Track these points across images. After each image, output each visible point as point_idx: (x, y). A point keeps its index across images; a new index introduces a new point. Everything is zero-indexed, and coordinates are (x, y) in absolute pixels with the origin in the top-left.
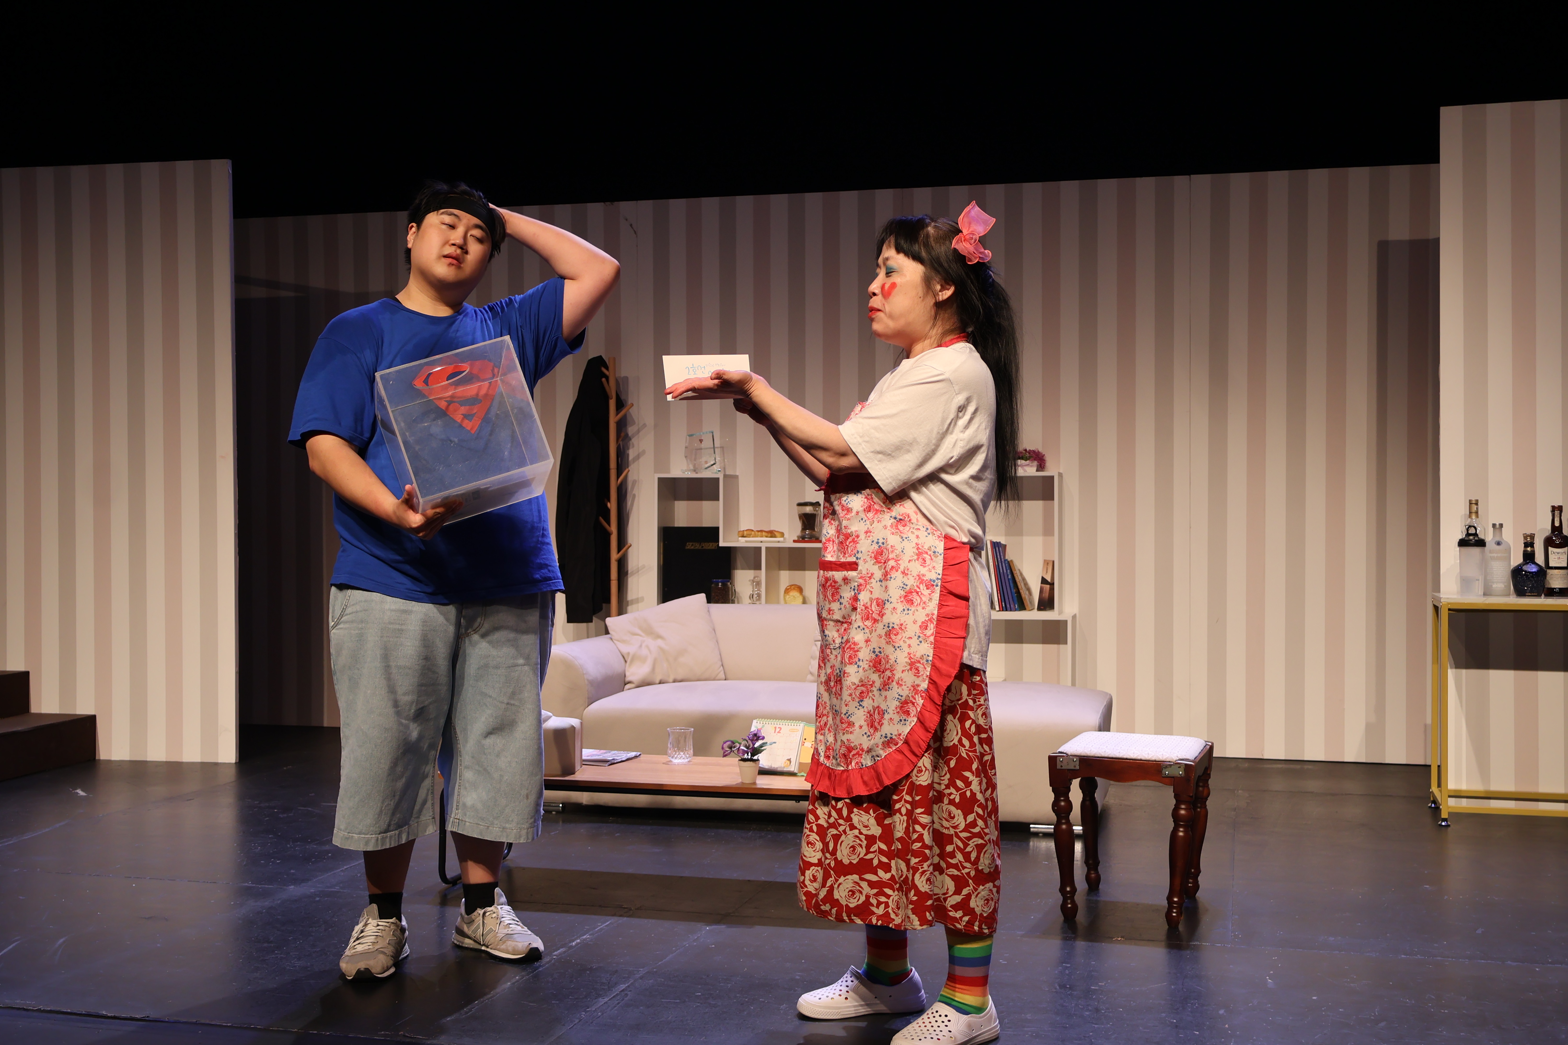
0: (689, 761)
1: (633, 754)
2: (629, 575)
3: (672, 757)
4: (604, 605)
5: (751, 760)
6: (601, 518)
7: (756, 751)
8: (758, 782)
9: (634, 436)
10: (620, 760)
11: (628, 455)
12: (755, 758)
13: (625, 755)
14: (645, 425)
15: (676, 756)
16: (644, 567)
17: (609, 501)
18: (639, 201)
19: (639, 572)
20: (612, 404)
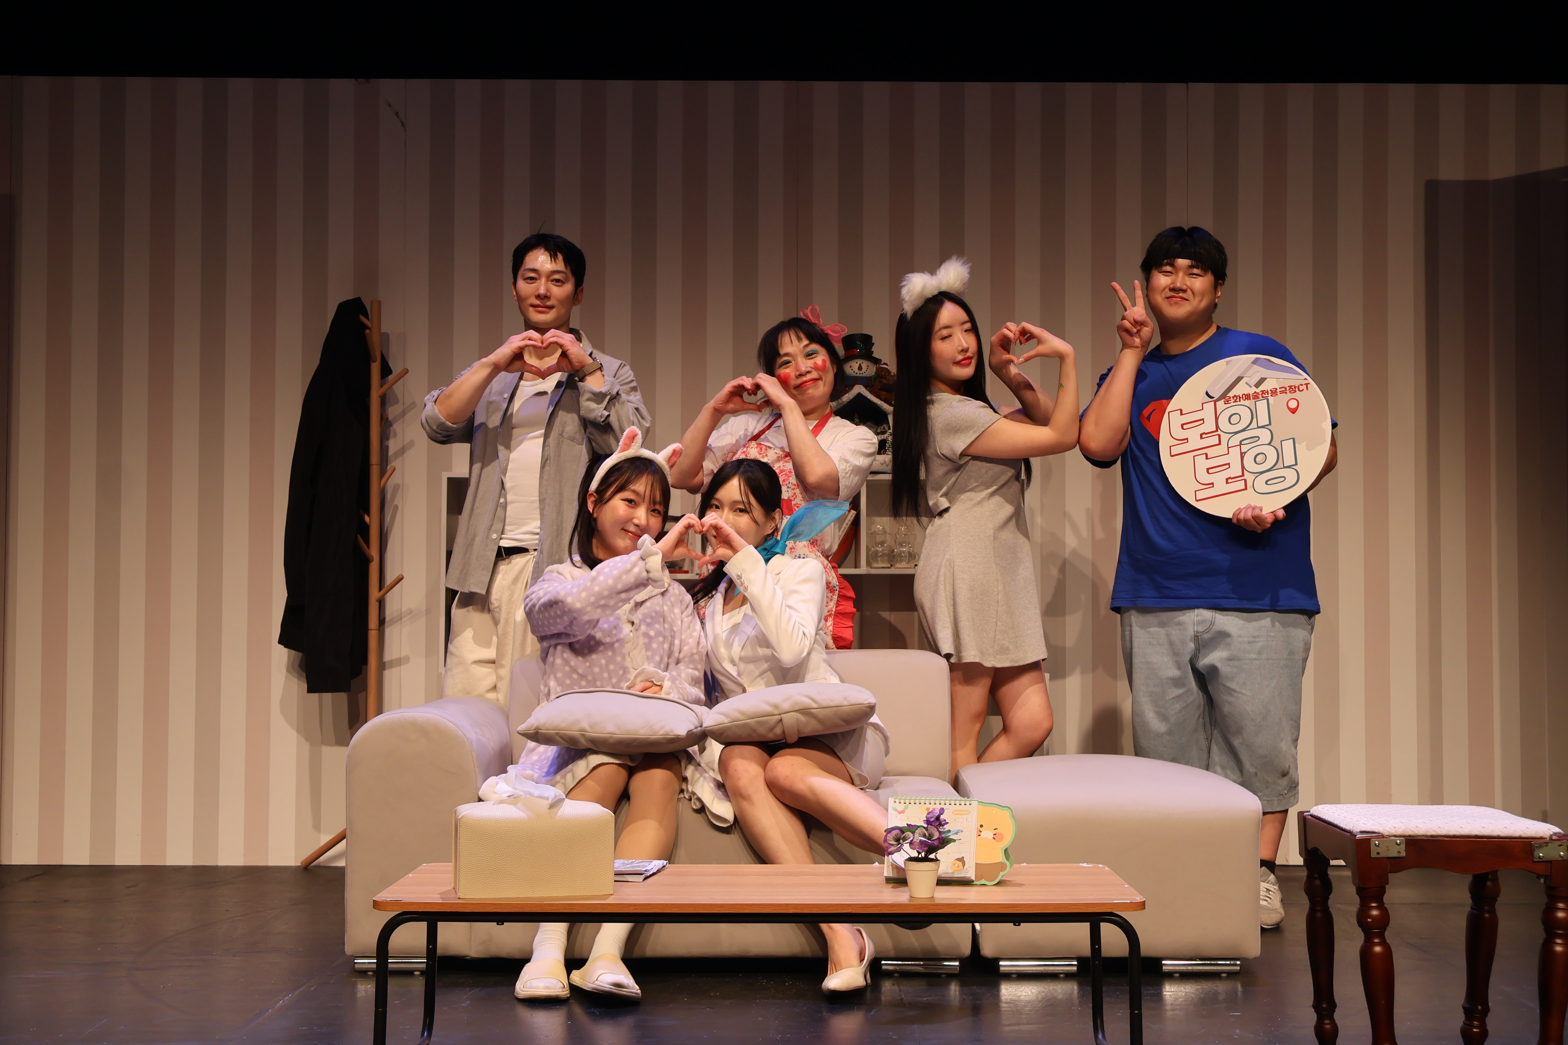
4: (363, 666)
5: (927, 859)
6: (359, 536)
7: (938, 845)
11: (388, 447)
12: (935, 856)
18: (408, 80)
19: (403, 620)
20: (375, 369)
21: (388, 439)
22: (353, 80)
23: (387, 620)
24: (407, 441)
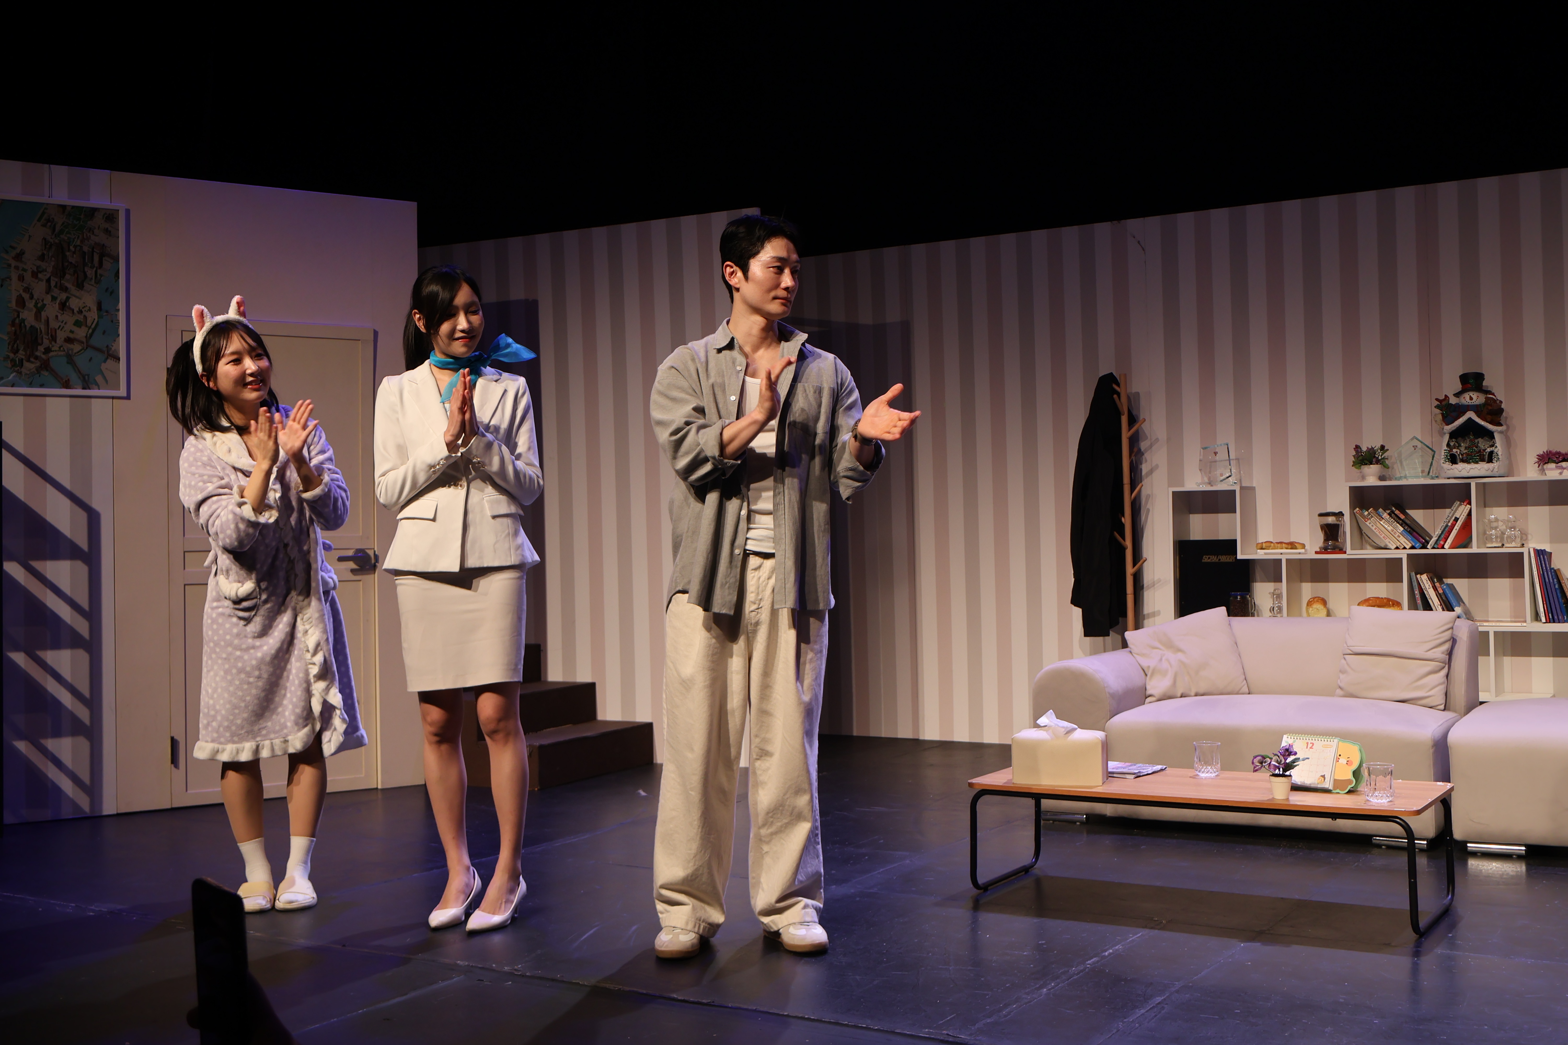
0: (1216, 776)
1: (1159, 767)
2: (1144, 589)
3: (1199, 772)
4: (1120, 619)
5: (1283, 776)
6: (1115, 532)
7: (1289, 767)
8: (1291, 798)
9: (1146, 450)
10: (1146, 773)
11: (1141, 469)
12: (1287, 773)
13: (1150, 768)
14: (1157, 440)
15: (1203, 770)
16: (1159, 580)
17: (1123, 516)
18: (1146, 218)
19: (1155, 586)
20: (1124, 420)
21: (1141, 464)
22: (1110, 223)
23: (1145, 586)
24: (1154, 465)
